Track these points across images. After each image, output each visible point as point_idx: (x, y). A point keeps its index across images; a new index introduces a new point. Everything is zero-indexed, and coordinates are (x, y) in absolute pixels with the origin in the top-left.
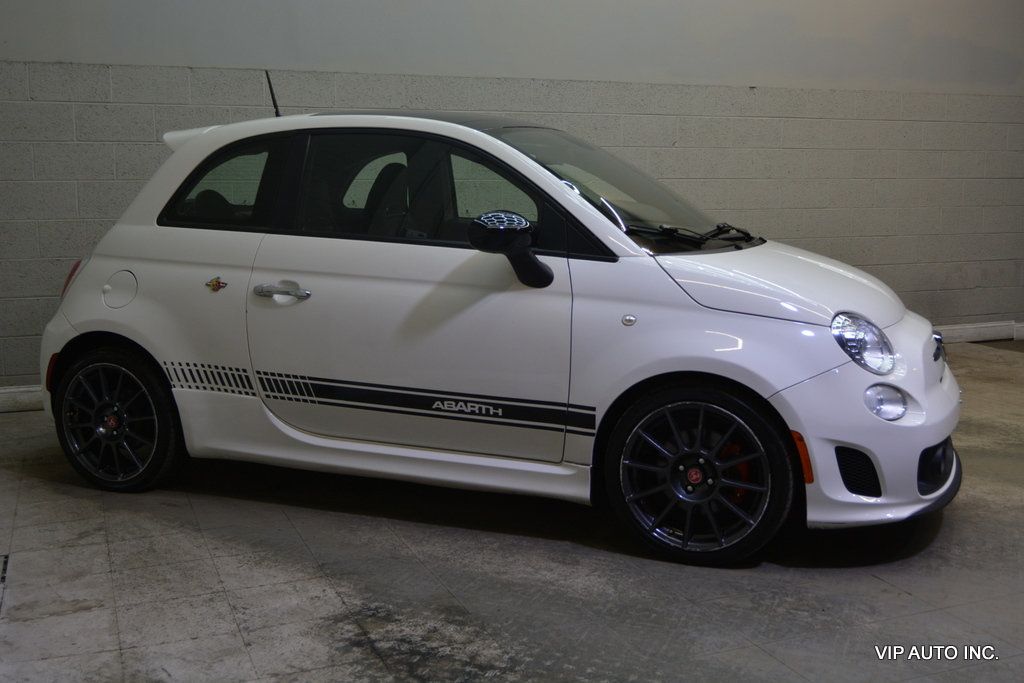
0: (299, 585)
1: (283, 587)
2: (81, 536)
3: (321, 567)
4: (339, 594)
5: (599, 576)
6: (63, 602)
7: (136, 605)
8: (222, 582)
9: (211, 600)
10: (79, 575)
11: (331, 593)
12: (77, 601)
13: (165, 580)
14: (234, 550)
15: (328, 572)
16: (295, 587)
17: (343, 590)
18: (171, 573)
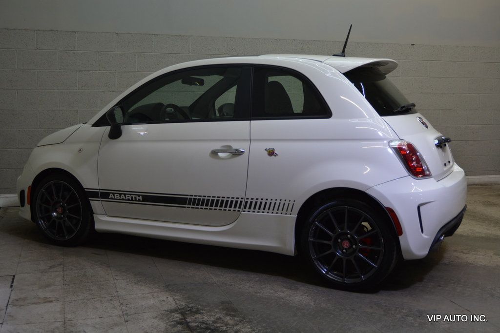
0: (155, 294)
1: (147, 295)
2: (51, 267)
3: (167, 286)
4: (174, 300)
5: (307, 296)
6: (39, 298)
7: (74, 301)
8: (117, 292)
9: (111, 300)
10: (48, 286)
11: (171, 299)
12: (47, 298)
13: (90, 290)
14: (125, 277)
15: (171, 288)
16: (153, 295)
17: (176, 297)
18: (93, 286)
